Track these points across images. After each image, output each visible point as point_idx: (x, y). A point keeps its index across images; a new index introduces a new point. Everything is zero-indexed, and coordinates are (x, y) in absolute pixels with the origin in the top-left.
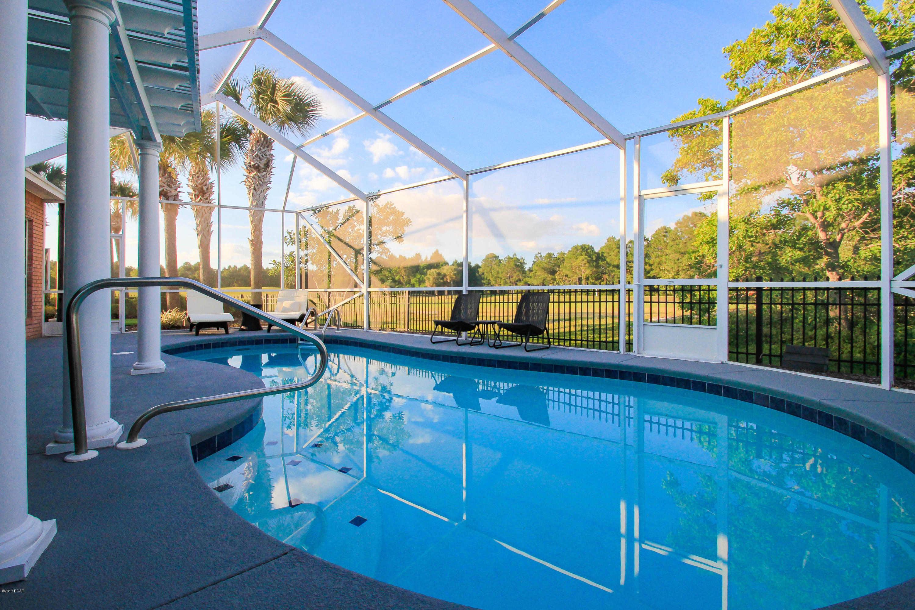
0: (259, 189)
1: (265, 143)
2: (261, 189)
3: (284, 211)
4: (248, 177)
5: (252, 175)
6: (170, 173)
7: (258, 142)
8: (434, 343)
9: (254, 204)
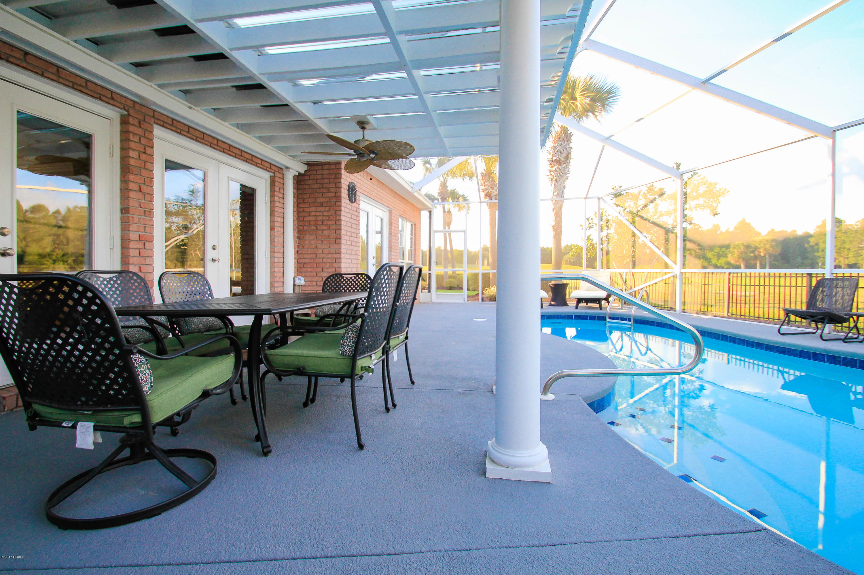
0: (560, 180)
1: (565, 138)
2: (561, 180)
3: (586, 198)
4: (550, 171)
5: (554, 169)
6: (493, 178)
7: (559, 138)
8: (782, 334)
9: (556, 194)
